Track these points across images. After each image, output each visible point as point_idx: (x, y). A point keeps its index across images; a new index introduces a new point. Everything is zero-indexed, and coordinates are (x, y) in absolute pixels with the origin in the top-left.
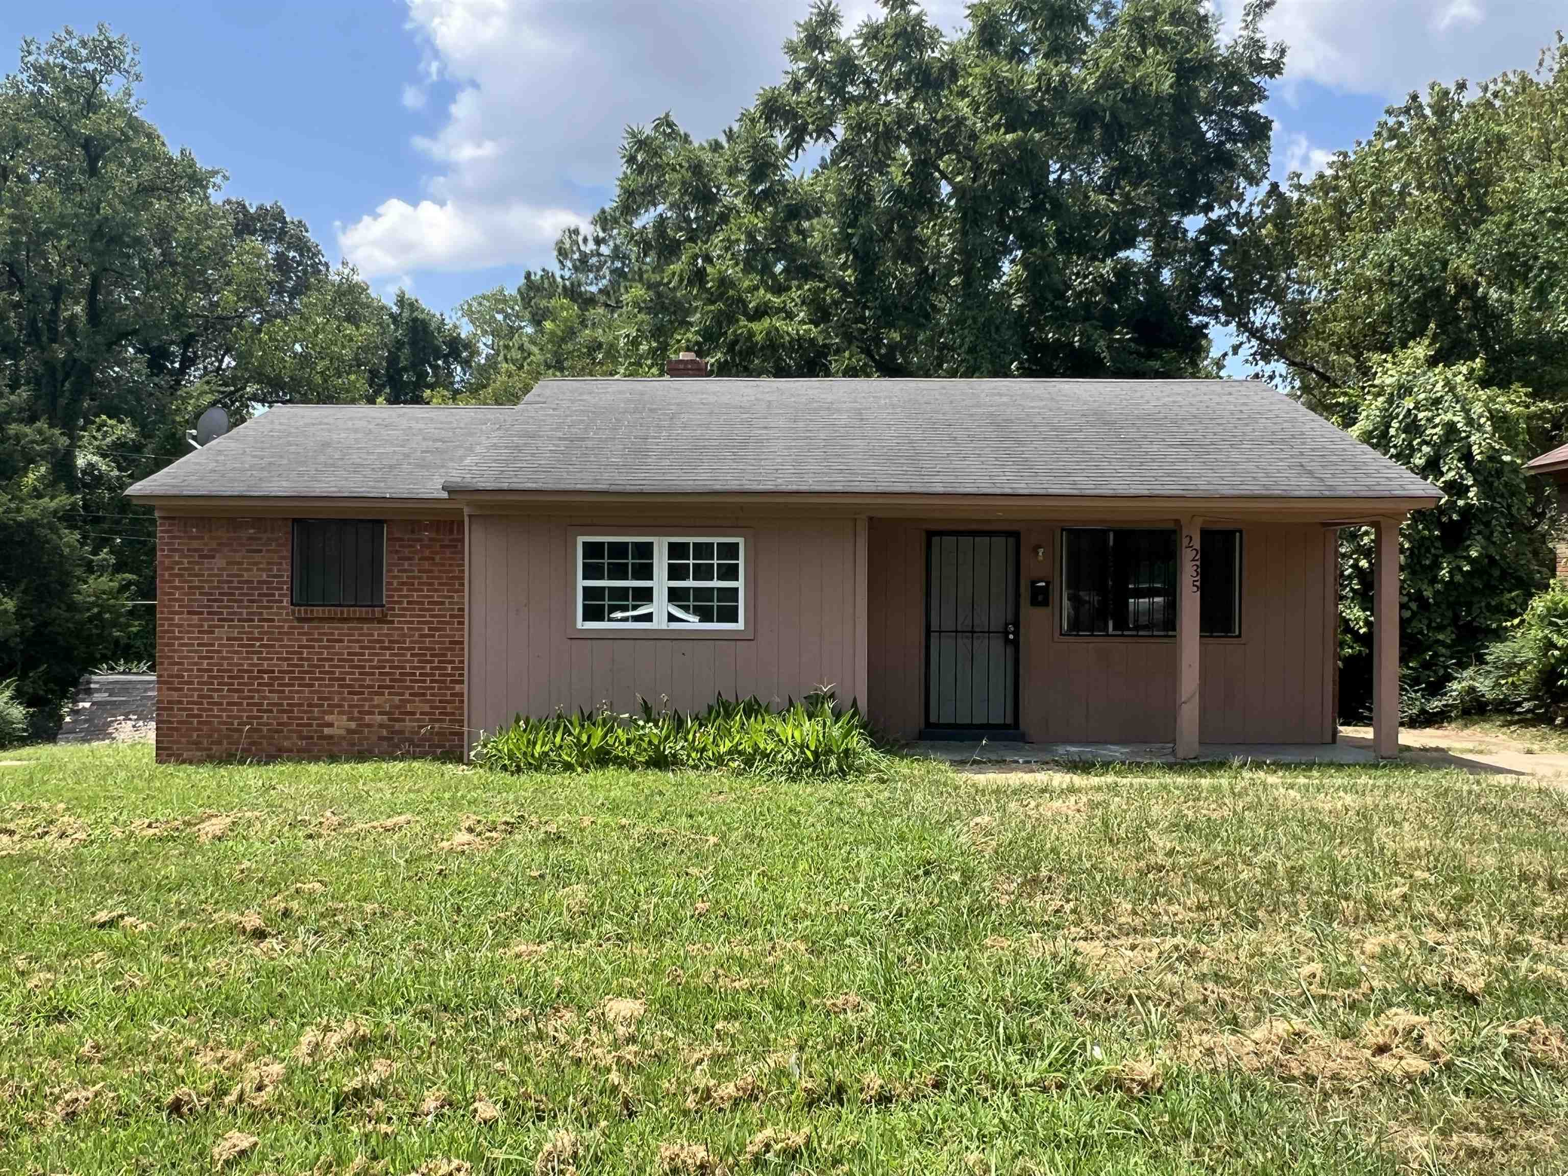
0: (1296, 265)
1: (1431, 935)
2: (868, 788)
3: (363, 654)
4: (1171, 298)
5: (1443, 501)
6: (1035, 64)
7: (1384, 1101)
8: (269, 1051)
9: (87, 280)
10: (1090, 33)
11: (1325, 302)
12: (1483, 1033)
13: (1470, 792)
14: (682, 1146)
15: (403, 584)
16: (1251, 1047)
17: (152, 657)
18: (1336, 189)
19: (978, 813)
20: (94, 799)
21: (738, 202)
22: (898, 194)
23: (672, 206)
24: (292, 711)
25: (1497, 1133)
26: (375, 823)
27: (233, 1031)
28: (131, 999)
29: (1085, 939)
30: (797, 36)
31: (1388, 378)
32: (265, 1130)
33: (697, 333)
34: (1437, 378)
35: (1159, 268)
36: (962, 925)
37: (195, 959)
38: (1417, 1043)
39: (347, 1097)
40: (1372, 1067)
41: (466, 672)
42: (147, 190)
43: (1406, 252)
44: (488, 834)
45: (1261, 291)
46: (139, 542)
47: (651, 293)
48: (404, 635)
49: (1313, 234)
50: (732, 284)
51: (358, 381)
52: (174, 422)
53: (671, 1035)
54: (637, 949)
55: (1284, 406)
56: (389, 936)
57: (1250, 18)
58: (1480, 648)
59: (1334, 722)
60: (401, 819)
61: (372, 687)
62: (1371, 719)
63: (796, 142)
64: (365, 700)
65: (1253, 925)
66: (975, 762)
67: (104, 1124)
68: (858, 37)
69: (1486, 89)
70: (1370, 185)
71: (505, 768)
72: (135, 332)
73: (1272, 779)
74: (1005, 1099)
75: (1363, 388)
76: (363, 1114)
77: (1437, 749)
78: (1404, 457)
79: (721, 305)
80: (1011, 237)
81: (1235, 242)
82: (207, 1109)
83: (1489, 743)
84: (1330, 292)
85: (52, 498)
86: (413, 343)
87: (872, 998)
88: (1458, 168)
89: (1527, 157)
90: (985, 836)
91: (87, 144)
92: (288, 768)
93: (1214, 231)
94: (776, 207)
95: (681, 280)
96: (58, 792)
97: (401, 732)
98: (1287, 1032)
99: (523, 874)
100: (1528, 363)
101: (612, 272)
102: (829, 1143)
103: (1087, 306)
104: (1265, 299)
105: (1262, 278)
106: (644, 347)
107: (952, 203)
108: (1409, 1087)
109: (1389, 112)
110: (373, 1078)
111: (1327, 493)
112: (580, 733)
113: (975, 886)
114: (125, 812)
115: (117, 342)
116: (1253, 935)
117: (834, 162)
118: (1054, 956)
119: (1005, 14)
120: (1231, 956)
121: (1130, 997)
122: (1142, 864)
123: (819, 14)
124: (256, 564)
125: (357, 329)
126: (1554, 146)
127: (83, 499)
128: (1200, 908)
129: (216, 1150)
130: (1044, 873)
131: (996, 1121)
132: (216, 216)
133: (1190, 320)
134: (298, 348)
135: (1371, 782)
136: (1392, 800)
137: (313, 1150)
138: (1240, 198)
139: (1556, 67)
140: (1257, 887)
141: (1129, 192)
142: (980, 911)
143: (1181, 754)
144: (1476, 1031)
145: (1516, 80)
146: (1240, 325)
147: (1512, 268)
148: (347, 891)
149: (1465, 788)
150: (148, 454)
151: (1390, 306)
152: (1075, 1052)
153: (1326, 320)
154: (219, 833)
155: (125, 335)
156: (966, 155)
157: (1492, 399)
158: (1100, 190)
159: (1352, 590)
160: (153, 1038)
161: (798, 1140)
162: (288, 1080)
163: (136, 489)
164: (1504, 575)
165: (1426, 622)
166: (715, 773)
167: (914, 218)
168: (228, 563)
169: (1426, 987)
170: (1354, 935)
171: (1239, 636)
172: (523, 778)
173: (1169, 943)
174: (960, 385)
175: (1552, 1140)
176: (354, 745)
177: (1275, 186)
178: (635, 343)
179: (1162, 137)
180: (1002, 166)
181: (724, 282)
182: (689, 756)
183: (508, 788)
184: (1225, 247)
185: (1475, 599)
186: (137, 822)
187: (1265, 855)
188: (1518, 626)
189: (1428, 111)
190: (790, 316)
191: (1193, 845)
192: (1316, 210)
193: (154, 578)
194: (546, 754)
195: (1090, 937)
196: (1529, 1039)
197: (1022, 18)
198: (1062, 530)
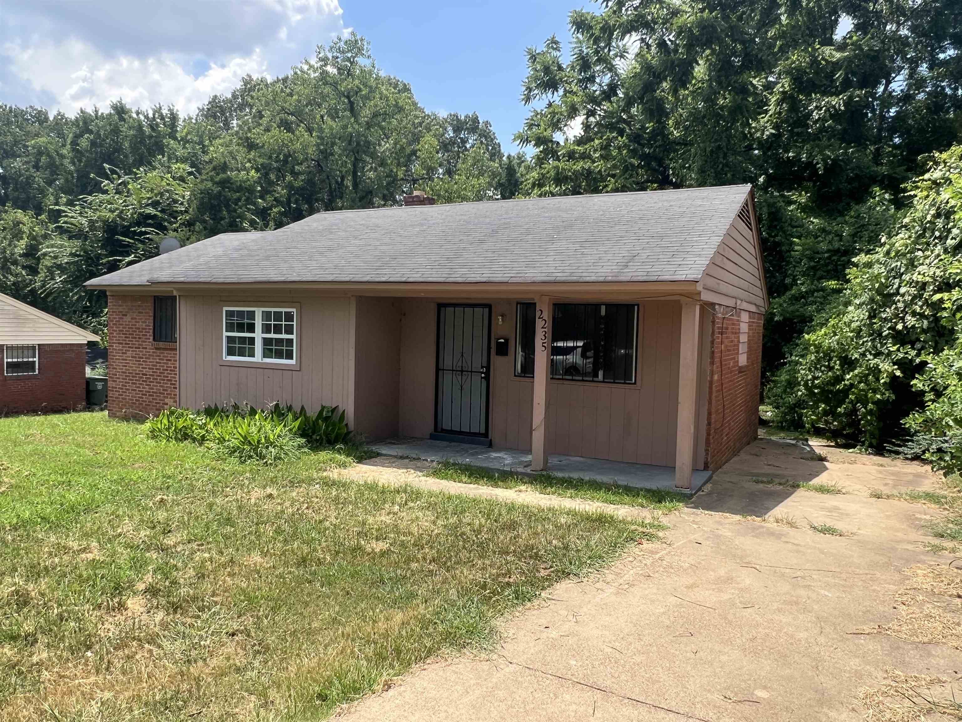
9: (349, 165)
24: (153, 396)
124: (141, 319)
171: (635, 383)
198: (517, 303)
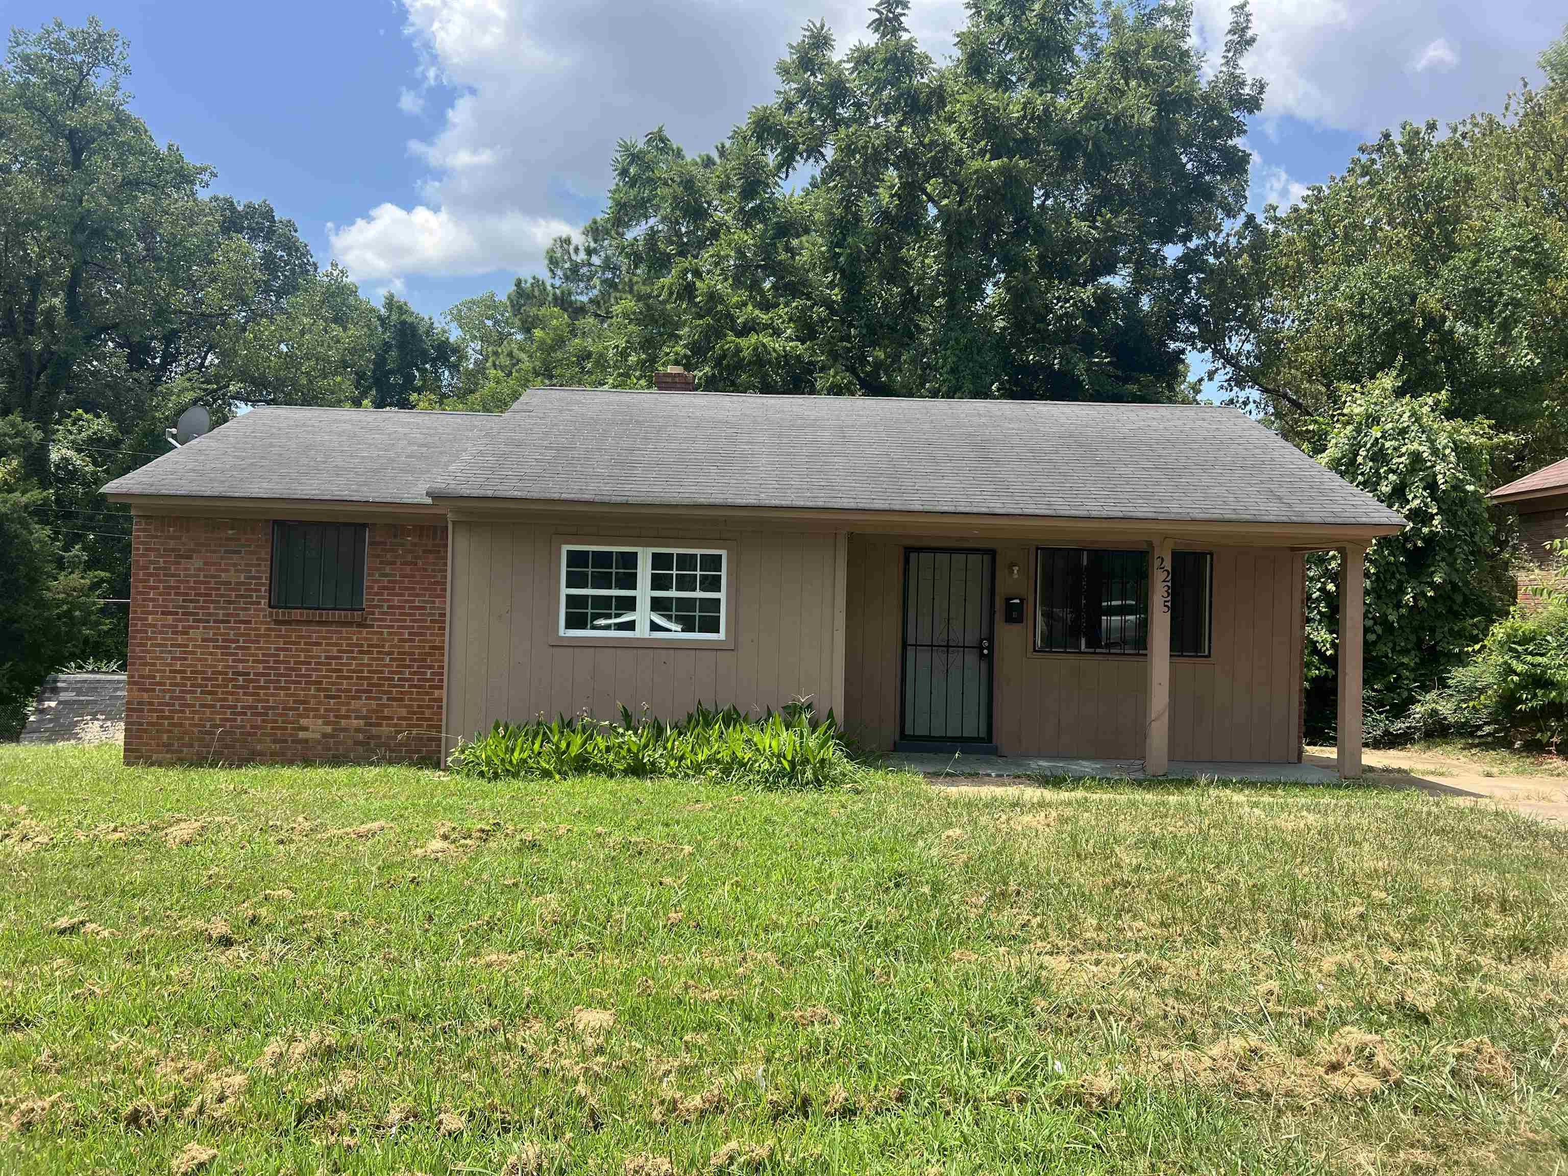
0: (1271, 295)
1: (1386, 955)
2: (843, 799)
3: (340, 658)
4: (1150, 324)
5: (1408, 528)
6: (1022, 92)
7: (1336, 1119)
8: (231, 1062)
9: (67, 273)
10: (1076, 63)
11: (1297, 331)
12: (1433, 1051)
13: (1429, 814)
14: (647, 1159)
15: (385, 588)
16: (1208, 1063)
17: (123, 656)
18: (1309, 222)
19: (950, 825)
20: (57, 801)
21: (728, 218)
22: (885, 215)
23: (664, 219)
24: (267, 714)
25: (1441, 1149)
26: (348, 830)
27: (195, 1041)
28: (90, 1008)
29: (1051, 954)
30: (789, 57)
31: (1356, 408)
32: (226, 1143)
33: (685, 346)
34: (1403, 408)
35: (1138, 295)
36: (930, 937)
37: (158, 966)
38: (1368, 1061)
39: (310, 1108)
40: (1324, 1085)
41: (445, 678)
42: (132, 184)
43: (1377, 285)
44: (463, 841)
45: (1236, 319)
46: (113, 539)
47: (641, 305)
48: (384, 640)
49: (1287, 266)
50: (721, 300)
51: (345, 383)
52: (154, 418)
53: (639, 1046)
54: (608, 958)
55: (1255, 433)
56: (359, 944)
57: (1230, 55)
58: (1443, 671)
59: (1301, 743)
60: (375, 825)
61: (350, 691)
62: (1335, 739)
63: (787, 162)
64: (343, 704)
65: (1214, 943)
66: (948, 774)
67: (60, 1135)
68: (848, 61)
69: (1455, 130)
70: (1342, 220)
71: (482, 774)
72: (115, 326)
73: (1238, 798)
74: (967, 1114)
75: (1334, 416)
76: (326, 1126)
77: (1400, 770)
78: (1371, 484)
79: (709, 320)
80: (995, 261)
81: (1212, 271)
82: (166, 1120)
83: (1450, 765)
84: (1302, 322)
85: (24, 493)
86: (401, 346)
87: (841, 1011)
88: (1427, 205)
89: (1494, 196)
90: (956, 848)
91: (71, 136)
92: (262, 771)
93: (1192, 260)
94: (766, 225)
95: (671, 293)
96: (20, 792)
97: (379, 737)
98: (1244, 1048)
99: (497, 881)
100: (1493, 395)
101: (604, 282)
102: (792, 1156)
103: (1068, 329)
104: (1240, 327)
105: (1237, 307)
106: (633, 359)
107: (938, 225)
108: (1359, 1104)
109: (1362, 150)
110: (337, 1089)
111: (1295, 519)
112: (560, 740)
113: (944, 899)
114: (89, 816)
115: (97, 336)
116: (1215, 952)
117: (824, 181)
118: (1020, 970)
119: (993, 43)
120: (1192, 972)
121: (1092, 1011)
122: (1108, 880)
123: (810, 37)
124: (235, 565)
125: (345, 329)
126: (1519, 187)
127: (56, 494)
128: (1163, 924)
129: (175, 1163)
130: (1013, 887)
131: (958, 1134)
132: (202, 213)
133: (1166, 346)
134: (283, 348)
135: (1334, 802)
136: (1354, 819)
137: (274, 1163)
138: (1218, 229)
139: (1521, 112)
140: (1220, 905)
141: (1110, 221)
142: (947, 924)
143: (1150, 771)
144: (1426, 1050)
145: (1484, 123)
146: (1215, 352)
147: (1478, 304)
148: (318, 898)
149: (1425, 809)
150: (125, 450)
151: (1360, 337)
152: (1036, 1067)
153: (1298, 350)
154: (187, 838)
155: (105, 329)
156: (952, 180)
157: (1456, 430)
158: (1082, 217)
159: (1319, 612)
160: (112, 1048)
161: (762, 1152)
162: (250, 1091)
163: (112, 487)
164: (1466, 602)
165: (1391, 645)
166: (693, 782)
167: (900, 239)
168: (206, 564)
169: (1379, 1006)
170: (1312, 954)
171: (1209, 656)
172: (500, 784)
173: (1132, 959)
174: (941, 405)
175: (1493, 1156)
176: (330, 749)
177: (1251, 218)
178: (624, 354)
179: (1143, 169)
180: (987, 191)
181: (713, 297)
182: (667, 764)
183: (485, 795)
184: (1202, 276)
185: (1438, 624)
186: (103, 826)
187: (1229, 872)
188: (1479, 651)
189: (1399, 150)
190: (777, 333)
191: (1158, 862)
192: (1291, 242)
193: (128, 575)
194: (524, 761)
195: (1055, 951)
196: (1475, 1058)
197: (1010, 47)
198: (1037, 549)
